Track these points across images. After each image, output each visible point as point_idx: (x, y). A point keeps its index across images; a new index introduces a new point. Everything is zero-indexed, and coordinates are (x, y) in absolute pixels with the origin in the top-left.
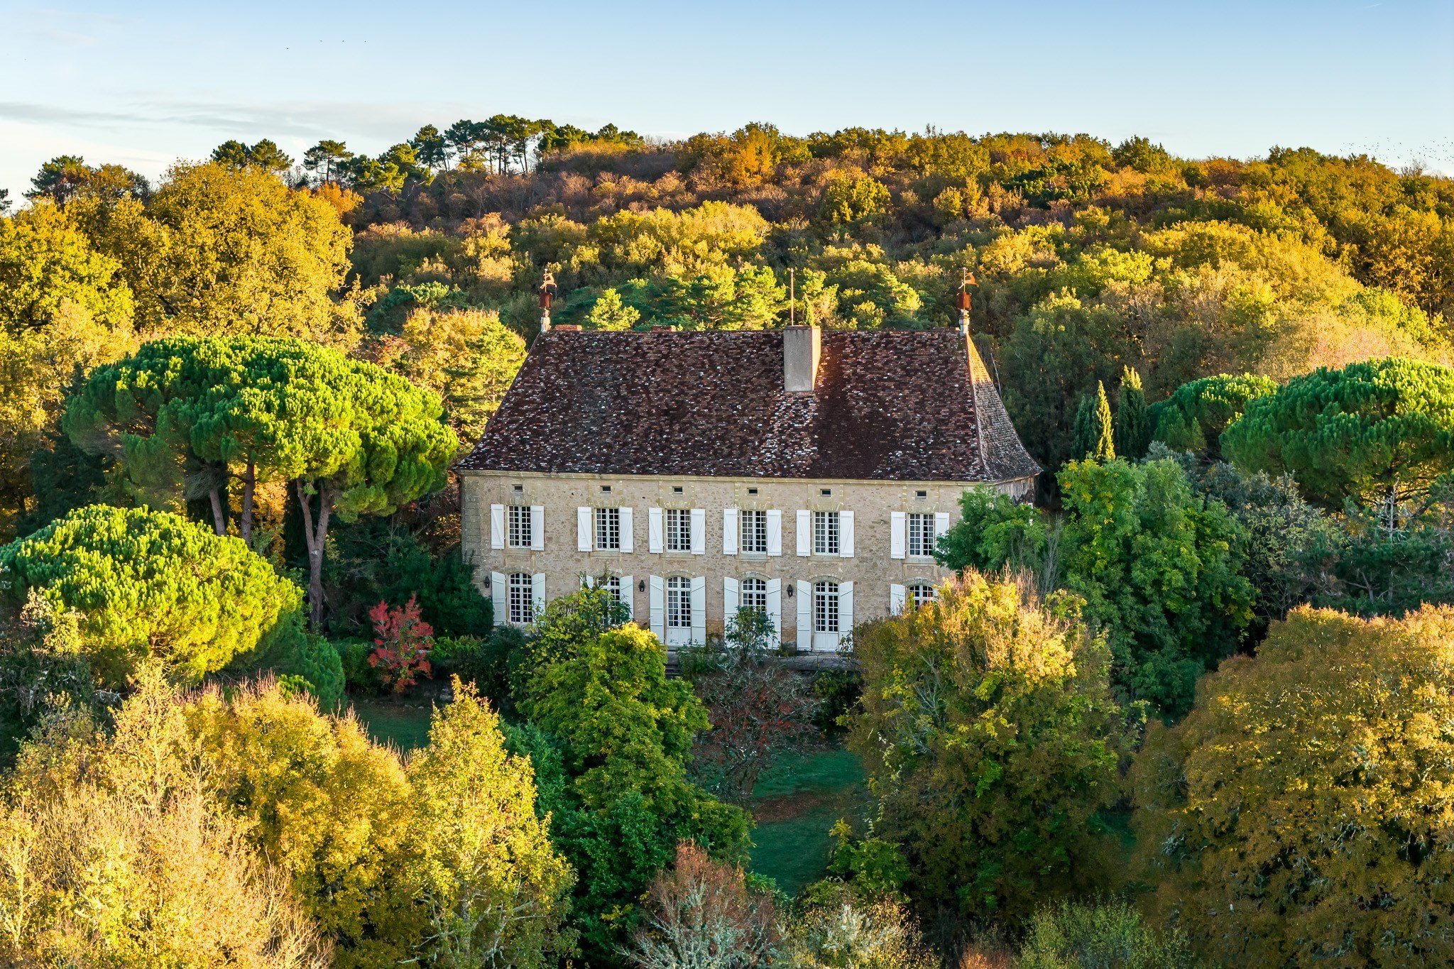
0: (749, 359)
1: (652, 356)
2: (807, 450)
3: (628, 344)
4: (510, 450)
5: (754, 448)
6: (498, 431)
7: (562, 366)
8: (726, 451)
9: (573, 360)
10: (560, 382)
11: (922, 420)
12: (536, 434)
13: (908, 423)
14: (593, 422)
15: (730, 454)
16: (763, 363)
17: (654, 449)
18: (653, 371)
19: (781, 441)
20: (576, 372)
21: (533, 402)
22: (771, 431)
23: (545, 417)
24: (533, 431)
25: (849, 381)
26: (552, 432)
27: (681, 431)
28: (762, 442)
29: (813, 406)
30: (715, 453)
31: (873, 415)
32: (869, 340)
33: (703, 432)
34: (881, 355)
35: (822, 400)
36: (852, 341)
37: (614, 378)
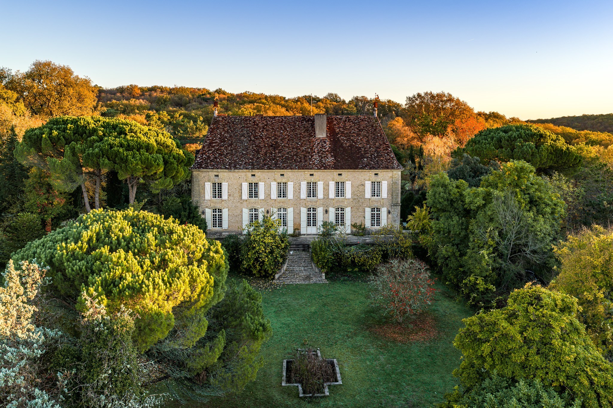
0: (299, 126)
1: (260, 125)
2: (330, 159)
3: (250, 121)
4: (211, 161)
5: (310, 159)
6: (205, 154)
7: (226, 129)
8: (299, 160)
9: (230, 127)
10: (226, 135)
11: (370, 147)
12: (221, 155)
13: (365, 148)
14: (243, 150)
15: (301, 161)
16: (305, 127)
17: (270, 160)
18: (263, 131)
19: (319, 156)
20: (231, 131)
21: (217, 142)
22: (314, 152)
23: (223, 148)
24: (219, 154)
25: (338, 133)
26: (227, 154)
27: (279, 153)
28: (312, 156)
29: (328, 143)
30: (295, 160)
31: (351, 146)
32: (341, 119)
33: (288, 153)
34: (348, 124)
35: (331, 141)
36: (336, 120)
37: (248, 133)
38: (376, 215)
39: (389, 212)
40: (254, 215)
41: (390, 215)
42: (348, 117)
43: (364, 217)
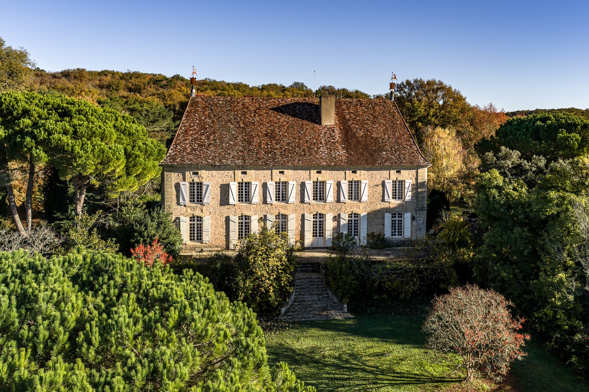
0: (299, 110)
1: (252, 109)
2: (341, 153)
3: (238, 103)
4: (188, 154)
5: (316, 152)
6: (179, 144)
7: (206, 113)
8: (303, 153)
9: (212, 110)
10: (208, 120)
11: (389, 137)
12: (200, 146)
13: (383, 139)
14: (230, 140)
15: (305, 155)
16: (307, 112)
17: (265, 152)
18: (255, 115)
19: (327, 149)
20: (214, 115)
21: (195, 129)
22: (321, 143)
23: (203, 137)
24: (199, 144)
25: (349, 120)
26: (209, 145)
27: (277, 144)
28: (318, 148)
29: (336, 131)
30: (297, 154)
31: (365, 136)
32: (352, 103)
33: (288, 144)
34: (360, 109)
35: (341, 129)
36: (344, 103)
37: (235, 119)
38: (397, 222)
39: (413, 219)
40: (244, 225)
41: (414, 223)
42: (359, 101)
43: (384, 225)
